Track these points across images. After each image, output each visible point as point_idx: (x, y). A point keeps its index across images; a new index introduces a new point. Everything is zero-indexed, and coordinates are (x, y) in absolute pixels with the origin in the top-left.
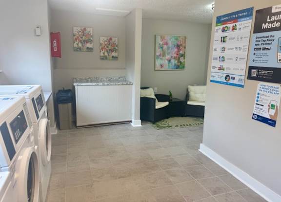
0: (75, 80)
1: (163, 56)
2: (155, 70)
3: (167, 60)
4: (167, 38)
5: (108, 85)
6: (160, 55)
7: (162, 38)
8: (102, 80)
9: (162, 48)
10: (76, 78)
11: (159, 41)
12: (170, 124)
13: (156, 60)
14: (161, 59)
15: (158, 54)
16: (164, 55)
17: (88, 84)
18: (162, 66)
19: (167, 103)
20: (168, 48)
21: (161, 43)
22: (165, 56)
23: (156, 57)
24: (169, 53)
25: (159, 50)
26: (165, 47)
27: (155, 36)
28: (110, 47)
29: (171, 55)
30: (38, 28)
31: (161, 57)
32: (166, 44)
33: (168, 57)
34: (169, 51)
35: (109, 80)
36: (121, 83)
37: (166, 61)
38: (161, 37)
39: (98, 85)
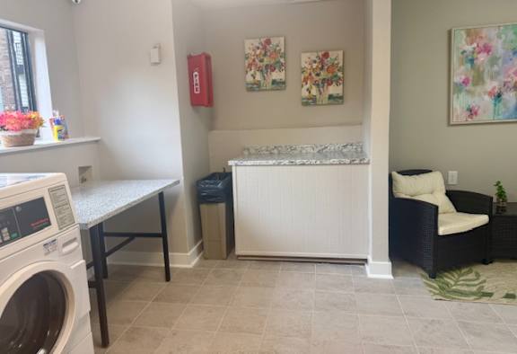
0: (246, 153)
1: (476, 84)
2: (449, 124)
3: (490, 94)
4: (490, 34)
5: (303, 164)
6: (466, 82)
7: (472, 35)
8: (304, 151)
9: (472, 61)
10: (248, 149)
11: (462, 44)
12: (487, 288)
13: (454, 97)
14: (468, 92)
15: (457, 79)
16: (479, 80)
17: (258, 162)
18: (472, 112)
19: (482, 219)
20: (493, 61)
21: (469, 48)
22: (483, 82)
23: (452, 89)
24: (498, 73)
25: (463, 68)
26: (482, 57)
27: (450, 33)
28: (323, 74)
29: (502, 78)
30: (155, 47)
31: (470, 87)
32: (487, 49)
33: (491, 85)
34: (496, 68)
35: (319, 152)
36: (336, 161)
37: (487, 98)
38: (468, 33)
39: (279, 165)
